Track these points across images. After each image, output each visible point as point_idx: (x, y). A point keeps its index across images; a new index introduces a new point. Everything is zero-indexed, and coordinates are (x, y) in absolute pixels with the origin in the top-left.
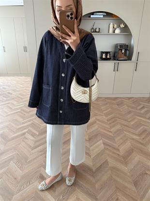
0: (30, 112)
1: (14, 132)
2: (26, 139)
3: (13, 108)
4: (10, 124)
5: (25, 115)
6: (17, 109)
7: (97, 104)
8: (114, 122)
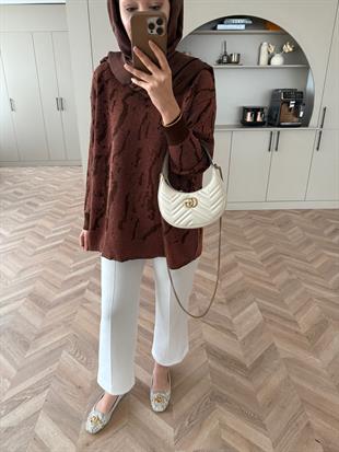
1: (57, 288)
2: (88, 302)
3: (47, 237)
6: (56, 238)
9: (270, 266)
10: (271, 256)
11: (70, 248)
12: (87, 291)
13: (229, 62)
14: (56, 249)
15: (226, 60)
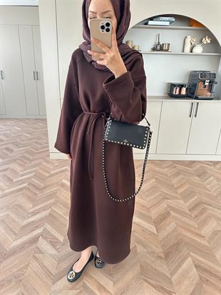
0: (44, 188)
1: (16, 234)
2: (41, 252)
3: (15, 181)
4: (8, 215)
5: (35, 194)
6: (22, 182)
7: (163, 174)
8: (201, 213)
9: (196, 216)
10: (196, 205)
11: (31, 192)
12: (41, 238)
13: (161, 49)
14: (20, 192)
15: (159, 48)
